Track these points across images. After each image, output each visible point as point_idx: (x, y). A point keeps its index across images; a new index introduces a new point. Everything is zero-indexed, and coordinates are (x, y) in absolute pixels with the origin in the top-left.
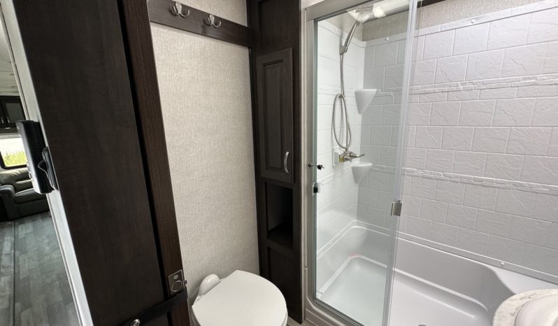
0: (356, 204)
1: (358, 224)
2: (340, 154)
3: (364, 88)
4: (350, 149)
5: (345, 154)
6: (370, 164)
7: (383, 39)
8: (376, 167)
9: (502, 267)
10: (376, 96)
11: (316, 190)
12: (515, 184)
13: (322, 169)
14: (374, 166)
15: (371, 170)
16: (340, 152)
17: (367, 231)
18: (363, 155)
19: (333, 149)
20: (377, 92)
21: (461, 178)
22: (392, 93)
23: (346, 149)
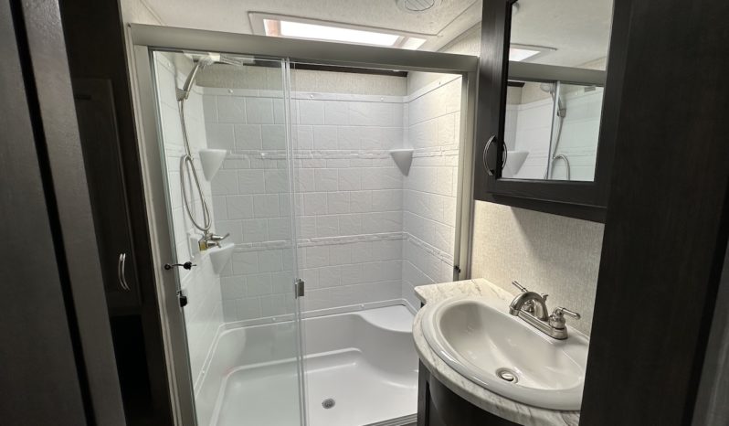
0: (221, 302)
1: (227, 327)
2: (199, 239)
3: (209, 147)
4: (212, 231)
5: (205, 238)
6: (232, 245)
7: (226, 90)
8: (240, 246)
9: (363, 309)
10: (227, 158)
11: (184, 301)
12: (359, 238)
13: (192, 268)
14: (236, 246)
15: (234, 252)
16: (198, 236)
17: (246, 330)
18: (228, 235)
19: (188, 235)
20: (228, 154)
21: (324, 240)
22: (246, 156)
23: (206, 231)
